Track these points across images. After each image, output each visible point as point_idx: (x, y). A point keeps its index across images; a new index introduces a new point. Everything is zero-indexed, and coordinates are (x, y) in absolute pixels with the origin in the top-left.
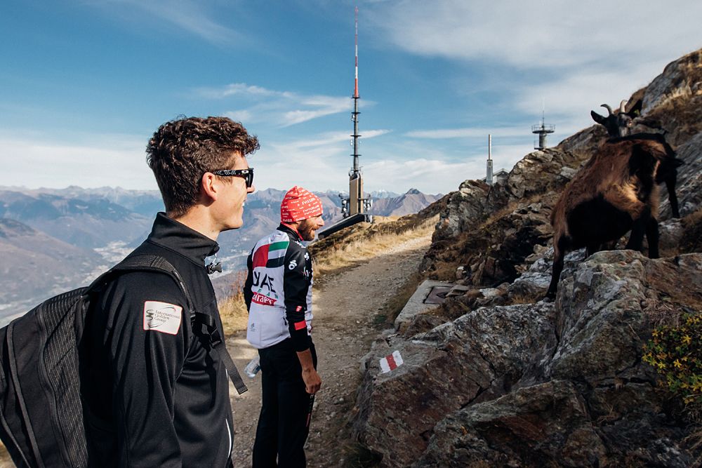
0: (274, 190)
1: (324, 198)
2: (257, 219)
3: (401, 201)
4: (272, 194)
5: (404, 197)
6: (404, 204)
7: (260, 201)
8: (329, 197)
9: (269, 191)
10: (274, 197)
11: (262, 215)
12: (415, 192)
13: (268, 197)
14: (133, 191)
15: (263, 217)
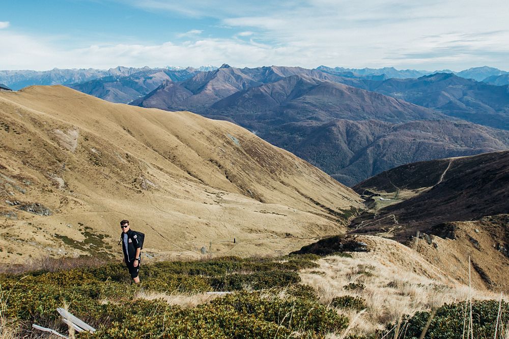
0: (123, 67)
1: (161, 72)
2: (109, 91)
3: (216, 73)
4: (122, 71)
5: (218, 70)
6: (218, 75)
7: (111, 77)
8: (165, 72)
9: (119, 68)
10: (123, 72)
11: (113, 87)
12: (226, 66)
13: (118, 73)
14: (6, 71)
15: (114, 89)
